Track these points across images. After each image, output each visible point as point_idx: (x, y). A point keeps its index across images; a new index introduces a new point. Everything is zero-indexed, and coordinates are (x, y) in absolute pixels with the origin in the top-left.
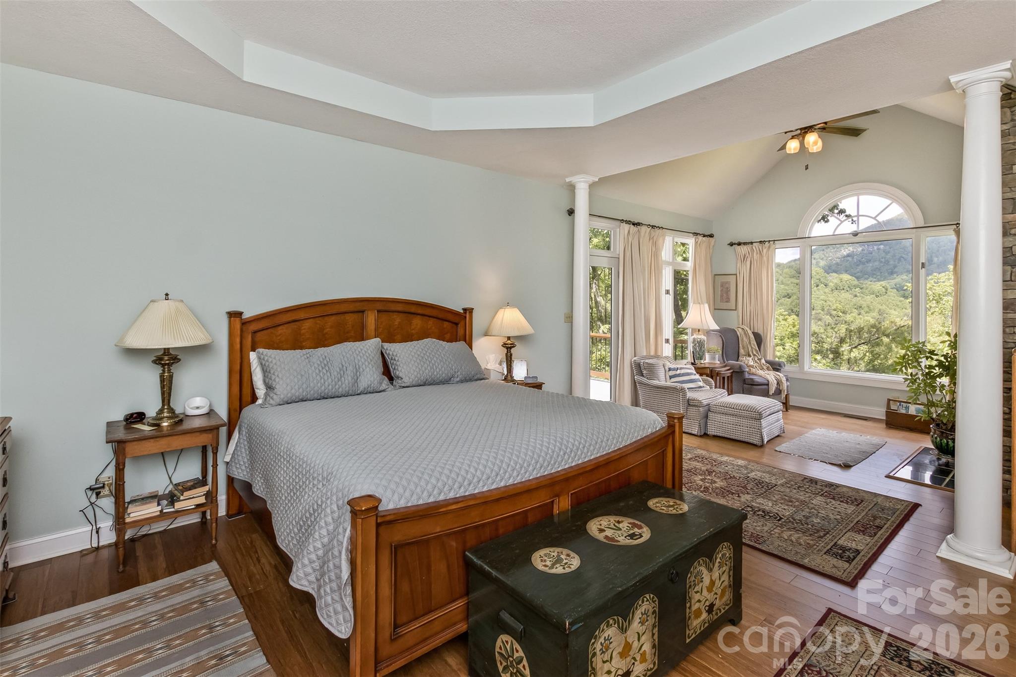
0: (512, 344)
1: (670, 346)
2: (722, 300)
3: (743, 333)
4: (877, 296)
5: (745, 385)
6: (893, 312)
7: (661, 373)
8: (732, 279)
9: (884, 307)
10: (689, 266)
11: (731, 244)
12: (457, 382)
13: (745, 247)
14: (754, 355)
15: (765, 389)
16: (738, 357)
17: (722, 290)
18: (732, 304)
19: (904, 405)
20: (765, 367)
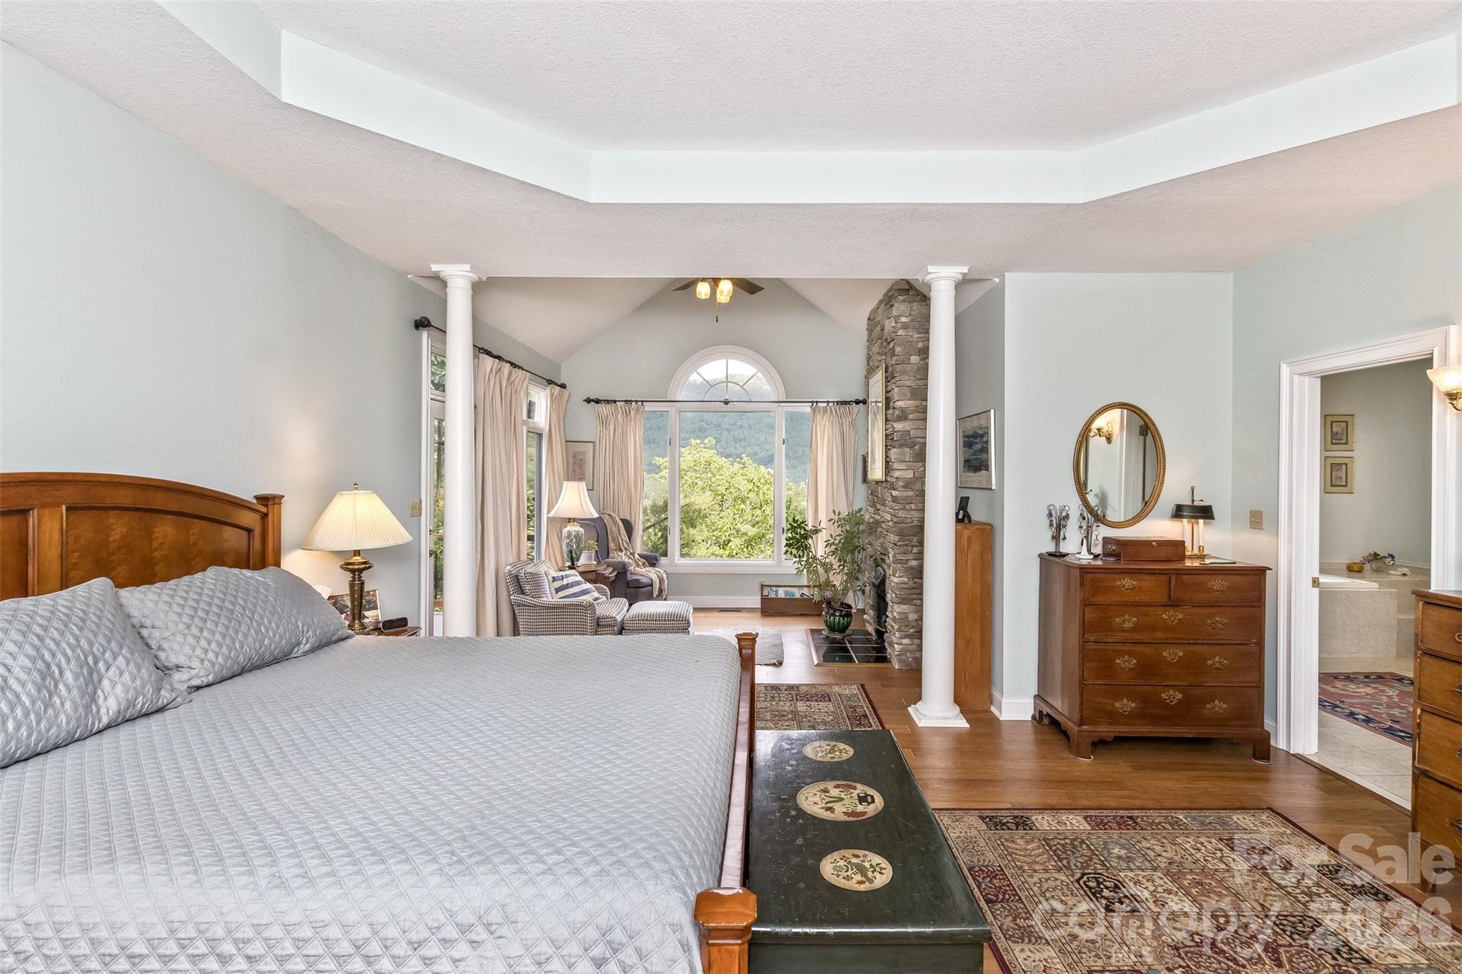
0: (365, 563)
3: (611, 521)
5: (628, 590)
7: (547, 586)
8: (588, 449)
10: (542, 426)
11: (588, 401)
12: (306, 653)
13: (608, 406)
14: (626, 549)
15: (648, 591)
16: (608, 553)
17: (574, 463)
19: (774, 588)
20: (640, 563)
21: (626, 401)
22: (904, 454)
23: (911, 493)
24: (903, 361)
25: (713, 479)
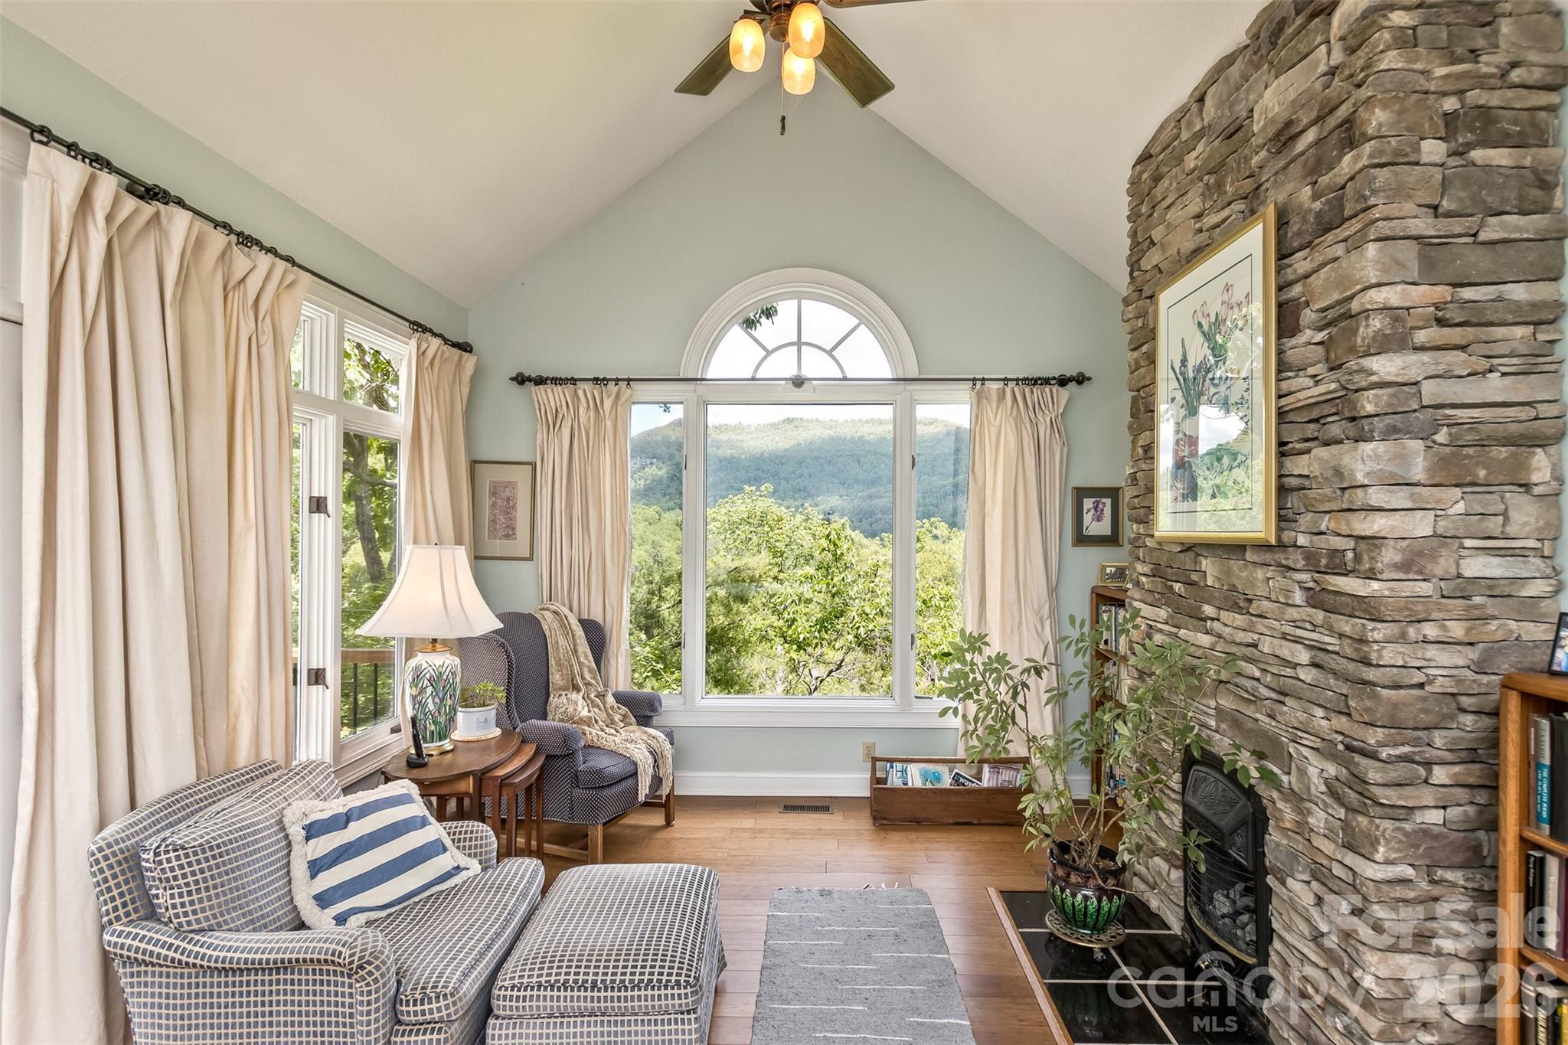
1: (329, 693)
2: (493, 533)
3: (556, 625)
4: (650, 524)
5: (577, 792)
6: (666, 543)
8: (520, 477)
9: (657, 538)
10: (398, 423)
11: (521, 380)
13: (558, 389)
14: (588, 686)
17: (493, 505)
18: (521, 546)
19: (899, 765)
20: (617, 717)
21: (596, 380)
22: (1403, 458)
23: (1425, 588)
24: (1398, 153)
25: (771, 534)
